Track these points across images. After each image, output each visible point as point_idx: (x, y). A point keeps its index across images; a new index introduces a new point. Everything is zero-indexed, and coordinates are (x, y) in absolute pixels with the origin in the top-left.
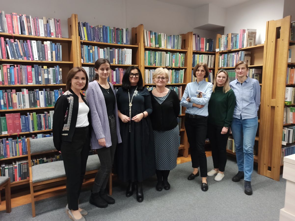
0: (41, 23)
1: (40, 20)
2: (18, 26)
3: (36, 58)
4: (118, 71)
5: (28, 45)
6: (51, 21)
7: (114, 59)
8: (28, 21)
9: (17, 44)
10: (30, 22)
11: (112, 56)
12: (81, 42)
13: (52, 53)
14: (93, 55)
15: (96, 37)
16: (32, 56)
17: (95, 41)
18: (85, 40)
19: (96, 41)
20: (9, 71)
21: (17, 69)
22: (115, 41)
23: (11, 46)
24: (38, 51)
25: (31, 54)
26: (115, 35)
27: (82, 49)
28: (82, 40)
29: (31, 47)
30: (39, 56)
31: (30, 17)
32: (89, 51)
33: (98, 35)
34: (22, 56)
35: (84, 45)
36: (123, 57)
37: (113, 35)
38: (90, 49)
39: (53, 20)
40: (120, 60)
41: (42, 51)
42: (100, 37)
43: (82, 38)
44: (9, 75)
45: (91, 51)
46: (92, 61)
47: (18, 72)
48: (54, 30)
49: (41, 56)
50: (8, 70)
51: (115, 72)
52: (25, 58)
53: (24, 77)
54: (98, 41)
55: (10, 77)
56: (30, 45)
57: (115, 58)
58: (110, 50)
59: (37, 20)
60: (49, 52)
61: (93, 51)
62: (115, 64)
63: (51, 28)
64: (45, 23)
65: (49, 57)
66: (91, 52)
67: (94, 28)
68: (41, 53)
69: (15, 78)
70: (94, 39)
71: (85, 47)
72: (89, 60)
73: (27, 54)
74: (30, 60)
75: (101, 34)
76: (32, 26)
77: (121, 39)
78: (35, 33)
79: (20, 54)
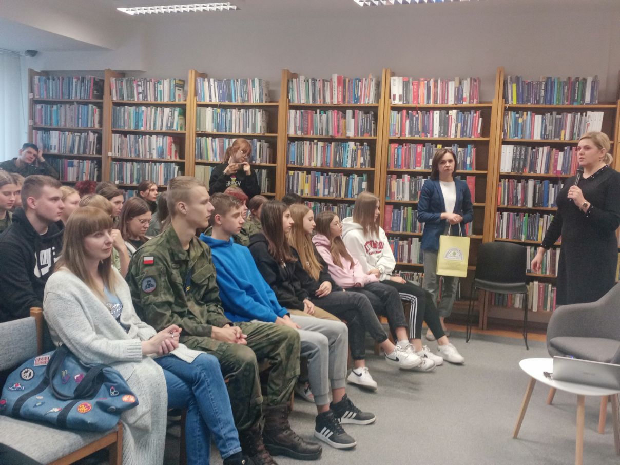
0: (452, 87)
1: (450, 83)
2: (424, 94)
3: (436, 135)
4: (568, 152)
5: (429, 117)
6: (465, 81)
7: (563, 132)
8: (436, 86)
9: (418, 117)
10: (437, 88)
11: (560, 126)
12: (505, 107)
13: (457, 126)
14: (522, 126)
15: (532, 97)
16: (431, 132)
17: (529, 104)
18: (512, 104)
19: (531, 104)
20: (396, 152)
21: (406, 149)
22: (567, 101)
23: (411, 120)
24: (440, 125)
25: (431, 129)
26: (568, 90)
27: (506, 118)
28: (508, 103)
29: (433, 119)
30: (440, 132)
31: (439, 81)
32: (516, 120)
33: (536, 94)
34: (420, 132)
35: (509, 112)
36: (582, 127)
37: (566, 91)
38: (519, 117)
39: (469, 79)
40: (575, 133)
41: (445, 123)
42: (539, 96)
43: (508, 100)
44: (396, 157)
45: (520, 120)
46: (520, 136)
47: (406, 153)
48: (468, 94)
49: (442, 132)
50: (396, 149)
51: (561, 154)
52: (423, 134)
53: (412, 159)
54: (535, 104)
55: (397, 158)
56: (431, 117)
57: (565, 130)
58: (558, 116)
59: (447, 83)
60: (453, 125)
61: (523, 121)
62: (564, 139)
63: (464, 92)
64: (457, 85)
65: (453, 132)
66: (519, 122)
67: (529, 84)
68: (443, 127)
69: (402, 160)
70: (528, 101)
71: (512, 115)
72: (516, 134)
73: (426, 129)
74: (429, 136)
75: (543, 91)
76: (439, 92)
77: (580, 96)
78: (442, 100)
79: (418, 129)
